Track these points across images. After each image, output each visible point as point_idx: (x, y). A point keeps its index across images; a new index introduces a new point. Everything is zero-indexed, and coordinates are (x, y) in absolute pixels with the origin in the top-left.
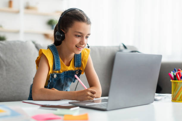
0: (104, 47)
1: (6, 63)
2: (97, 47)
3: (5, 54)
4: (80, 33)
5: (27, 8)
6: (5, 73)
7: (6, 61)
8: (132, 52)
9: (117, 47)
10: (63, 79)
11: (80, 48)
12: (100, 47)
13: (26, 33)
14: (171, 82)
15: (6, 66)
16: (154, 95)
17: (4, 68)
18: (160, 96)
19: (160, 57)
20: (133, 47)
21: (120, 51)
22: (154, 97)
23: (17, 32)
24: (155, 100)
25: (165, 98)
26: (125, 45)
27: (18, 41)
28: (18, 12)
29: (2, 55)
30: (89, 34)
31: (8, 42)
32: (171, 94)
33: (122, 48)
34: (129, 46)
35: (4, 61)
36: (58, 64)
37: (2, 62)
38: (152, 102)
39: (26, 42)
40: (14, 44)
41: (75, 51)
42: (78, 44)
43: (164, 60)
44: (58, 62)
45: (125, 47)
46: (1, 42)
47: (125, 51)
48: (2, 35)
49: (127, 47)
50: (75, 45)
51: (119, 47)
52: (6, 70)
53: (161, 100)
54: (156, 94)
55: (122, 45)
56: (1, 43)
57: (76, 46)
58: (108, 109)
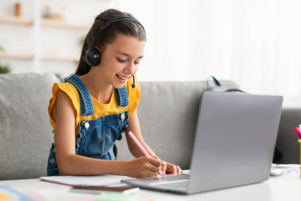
0: (181, 84)
1: (11, 112)
2: (168, 82)
3: (10, 97)
4: (126, 55)
5: (47, 16)
6: (8, 130)
7: (11, 109)
8: (230, 91)
9: (203, 82)
10: (101, 130)
11: (123, 78)
12: (174, 82)
13: (45, 60)
14: (299, 143)
15: (11, 118)
16: (270, 166)
17: (8, 120)
18: (280, 167)
19: (280, 99)
20: (230, 82)
21: (209, 89)
22: (270, 169)
23: (30, 59)
24: (272, 175)
25: (289, 171)
26: (217, 79)
27: (31, 74)
28: (30, 24)
29: (3, 99)
30: (141, 57)
31: (15, 75)
32: (299, 164)
33: (212, 84)
34: (224, 81)
35: (6, 109)
36: (89, 103)
37: (4, 112)
38: (267, 179)
39: (45, 75)
40: (25, 78)
41: (114, 83)
42: (121, 71)
43: (287, 105)
44: (89, 100)
45: (217, 83)
46: (2, 75)
47: (217, 89)
48: (3, 63)
49: (220, 83)
50: (115, 74)
51: (207, 82)
52: (11, 125)
53: (281, 175)
54: (273, 165)
55: (212, 79)
56: (2, 78)
57: (117, 76)
58: (189, 192)
